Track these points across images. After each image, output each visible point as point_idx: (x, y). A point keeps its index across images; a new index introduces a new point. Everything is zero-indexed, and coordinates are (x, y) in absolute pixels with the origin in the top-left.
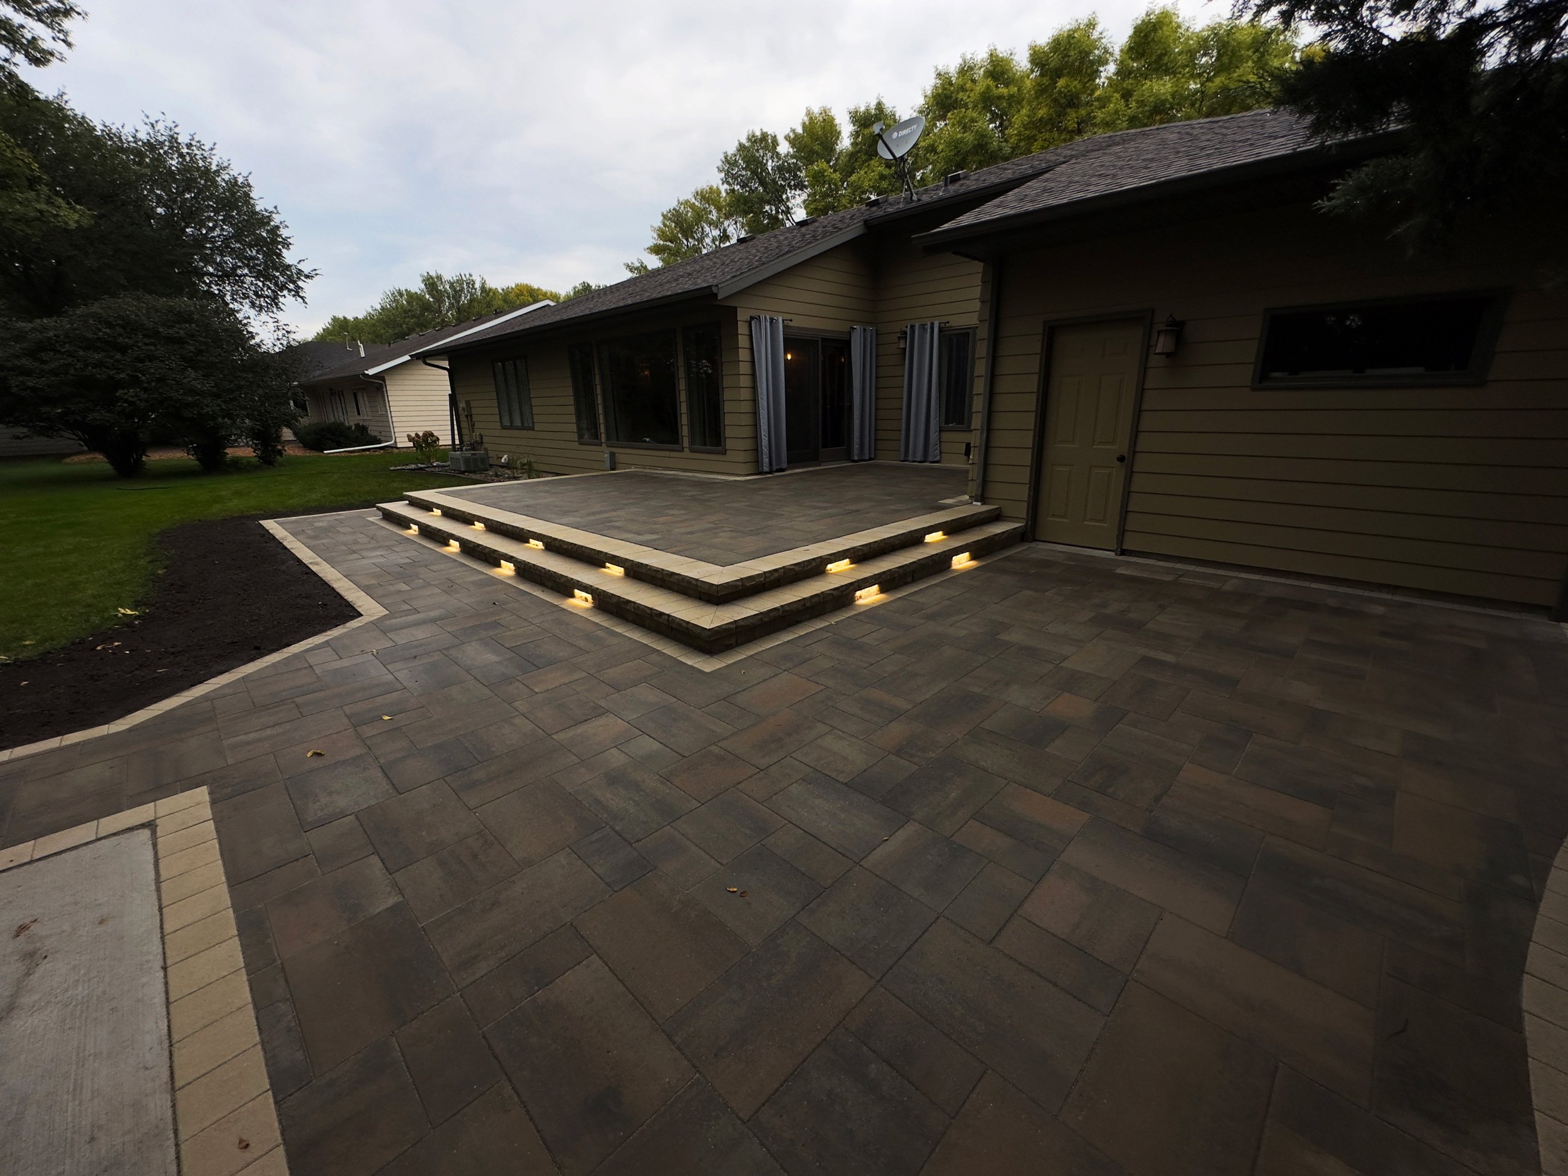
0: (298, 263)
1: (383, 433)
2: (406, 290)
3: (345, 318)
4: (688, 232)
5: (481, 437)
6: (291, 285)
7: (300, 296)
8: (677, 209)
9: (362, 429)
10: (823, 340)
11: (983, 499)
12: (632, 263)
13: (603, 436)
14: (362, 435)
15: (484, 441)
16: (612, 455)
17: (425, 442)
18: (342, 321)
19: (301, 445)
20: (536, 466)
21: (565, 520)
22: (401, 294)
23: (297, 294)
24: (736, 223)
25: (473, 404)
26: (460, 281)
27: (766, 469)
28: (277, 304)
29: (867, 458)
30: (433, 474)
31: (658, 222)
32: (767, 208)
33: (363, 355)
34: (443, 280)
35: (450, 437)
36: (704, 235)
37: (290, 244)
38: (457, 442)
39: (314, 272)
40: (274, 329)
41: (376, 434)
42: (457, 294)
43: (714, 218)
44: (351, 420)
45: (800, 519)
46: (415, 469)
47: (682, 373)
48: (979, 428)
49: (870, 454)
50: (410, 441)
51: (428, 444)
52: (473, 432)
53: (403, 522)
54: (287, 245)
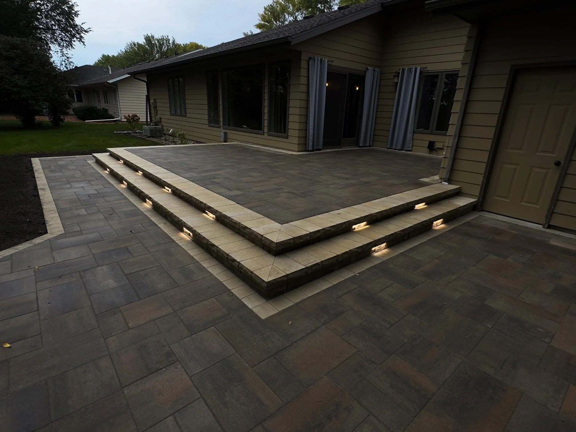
0: (82, 24)
1: (116, 113)
2: (137, 43)
3: (108, 55)
4: (277, 18)
5: (160, 118)
6: (78, 35)
7: (82, 42)
8: (272, 5)
9: (106, 111)
10: (349, 74)
11: (450, 181)
12: (247, 33)
13: (221, 122)
14: (105, 114)
15: (162, 121)
16: (226, 134)
17: (133, 120)
18: (107, 57)
19: (76, 117)
20: (186, 137)
21: (187, 175)
22: (135, 45)
23: (80, 40)
24: (302, 14)
25: (157, 101)
26: (162, 39)
27: (310, 149)
28: (71, 45)
29: (368, 145)
30: (135, 137)
31: (262, 12)
32: (319, 6)
33: (110, 73)
34: (155, 39)
35: (145, 118)
36: (285, 20)
37: (79, 14)
38: (149, 120)
39: (89, 29)
40: (61, 55)
41: (112, 113)
42: (161, 45)
43: (291, 11)
44: (101, 105)
45: (333, 186)
46: (126, 134)
47: (266, 90)
48: (453, 134)
49: (370, 143)
50: (125, 119)
51: (134, 121)
52: (157, 116)
53: (103, 166)
54: (76, 14)
